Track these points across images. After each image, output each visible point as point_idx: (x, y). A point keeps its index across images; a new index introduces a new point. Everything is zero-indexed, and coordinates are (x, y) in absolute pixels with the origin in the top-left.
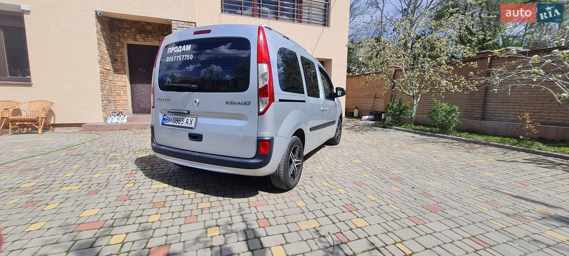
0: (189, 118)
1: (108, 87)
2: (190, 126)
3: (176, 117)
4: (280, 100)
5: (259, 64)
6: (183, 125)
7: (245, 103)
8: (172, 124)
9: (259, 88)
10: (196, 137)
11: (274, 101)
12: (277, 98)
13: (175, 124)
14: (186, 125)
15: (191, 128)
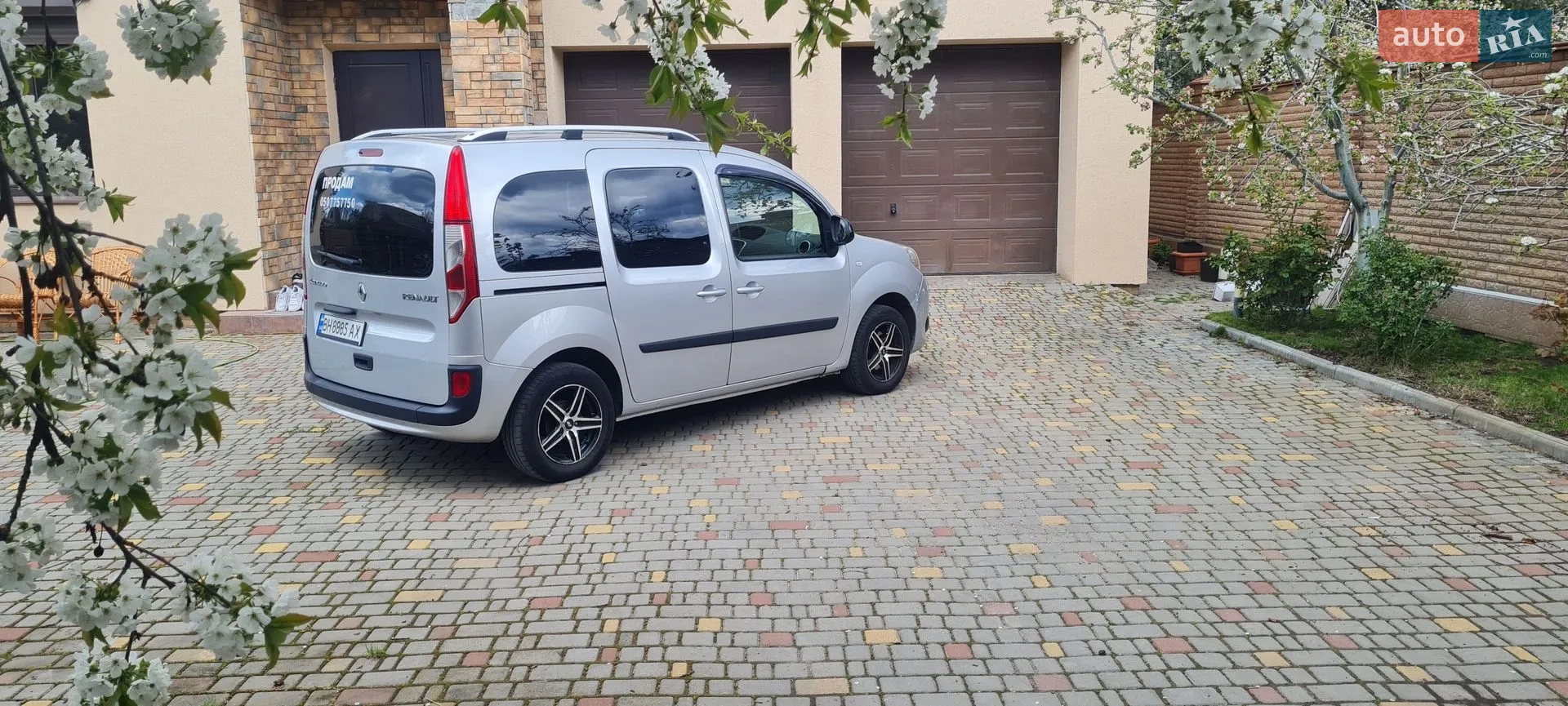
0: (356, 324)
1: (281, 200)
2: (356, 340)
3: (338, 320)
4: (497, 292)
5: (447, 227)
6: (346, 337)
7: (430, 299)
8: (331, 334)
9: (448, 270)
10: (364, 362)
11: (478, 295)
12: (486, 287)
13: (335, 335)
14: (350, 338)
15: (355, 343)
